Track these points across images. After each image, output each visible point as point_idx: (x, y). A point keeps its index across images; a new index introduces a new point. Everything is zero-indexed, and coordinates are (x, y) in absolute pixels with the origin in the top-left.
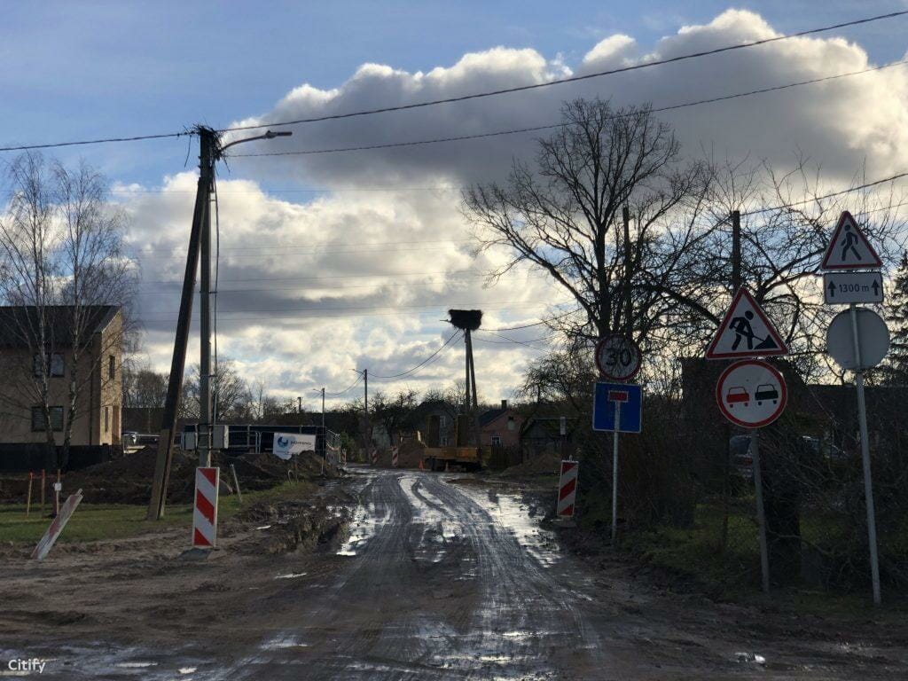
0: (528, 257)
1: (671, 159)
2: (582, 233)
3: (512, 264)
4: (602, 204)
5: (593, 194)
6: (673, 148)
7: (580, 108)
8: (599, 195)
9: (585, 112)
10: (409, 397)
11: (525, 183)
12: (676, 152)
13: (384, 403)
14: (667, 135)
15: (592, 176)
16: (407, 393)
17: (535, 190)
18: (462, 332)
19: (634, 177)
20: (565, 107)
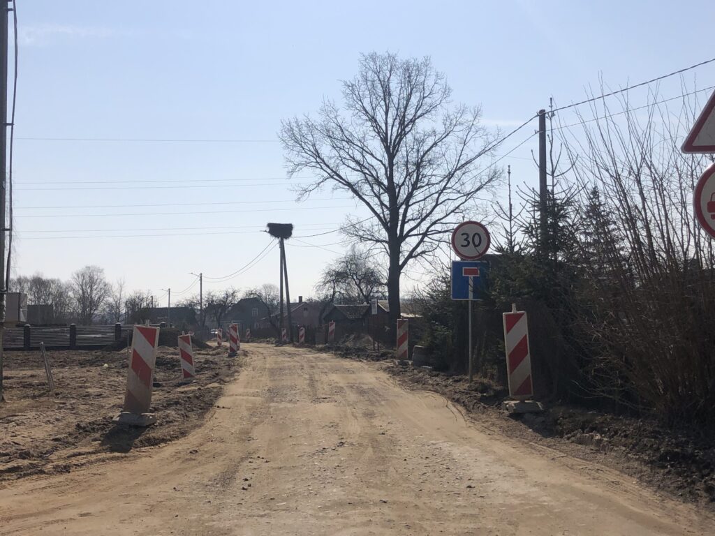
0: (332, 177)
1: (444, 101)
2: (376, 158)
3: (319, 184)
4: (391, 135)
5: (384, 128)
6: (446, 92)
7: (374, 60)
8: (389, 128)
9: (378, 63)
10: (232, 294)
11: (332, 116)
12: (448, 95)
13: (214, 299)
14: (442, 82)
15: (383, 113)
16: (231, 291)
17: (340, 122)
18: (277, 240)
19: (415, 116)
20: (363, 59)
